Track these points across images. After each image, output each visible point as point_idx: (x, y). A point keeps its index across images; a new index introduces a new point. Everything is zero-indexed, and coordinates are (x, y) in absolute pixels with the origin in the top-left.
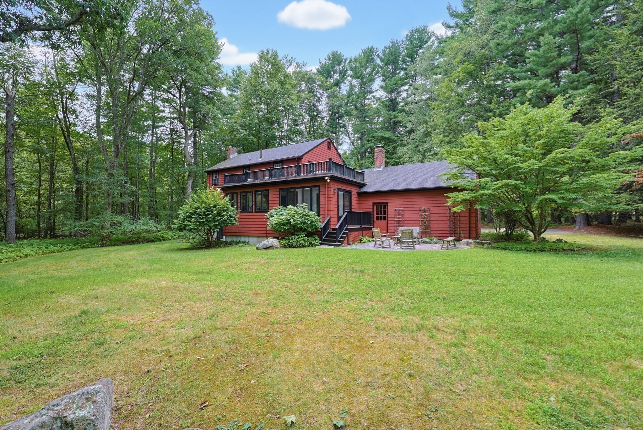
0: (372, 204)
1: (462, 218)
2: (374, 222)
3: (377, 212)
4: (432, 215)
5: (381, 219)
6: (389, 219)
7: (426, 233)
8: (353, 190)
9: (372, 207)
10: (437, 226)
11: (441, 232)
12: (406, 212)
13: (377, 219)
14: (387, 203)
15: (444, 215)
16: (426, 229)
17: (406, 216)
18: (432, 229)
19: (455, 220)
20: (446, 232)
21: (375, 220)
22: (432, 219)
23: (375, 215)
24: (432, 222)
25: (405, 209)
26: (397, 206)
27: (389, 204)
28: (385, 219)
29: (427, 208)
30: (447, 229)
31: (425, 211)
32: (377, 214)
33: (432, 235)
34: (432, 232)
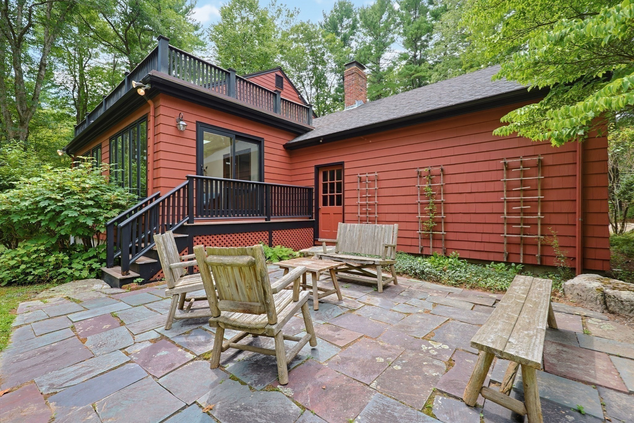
0: (313, 170)
1: (552, 195)
2: (317, 210)
3: (325, 186)
4: (450, 188)
5: (332, 204)
6: (347, 202)
7: (435, 238)
8: (266, 138)
9: (313, 176)
10: (466, 218)
11: (478, 237)
12: (384, 184)
13: (325, 204)
14: (341, 164)
15: (491, 187)
16: (434, 229)
17: (384, 192)
18: (451, 227)
19: (525, 202)
20: (494, 238)
21: (321, 206)
22: (451, 199)
23: (321, 194)
24: (452, 208)
25: (382, 176)
26: (364, 170)
27: (346, 166)
28: (339, 204)
29: (437, 170)
30: (497, 229)
31: (431, 178)
32: (325, 191)
33: (450, 245)
34: (451, 236)
